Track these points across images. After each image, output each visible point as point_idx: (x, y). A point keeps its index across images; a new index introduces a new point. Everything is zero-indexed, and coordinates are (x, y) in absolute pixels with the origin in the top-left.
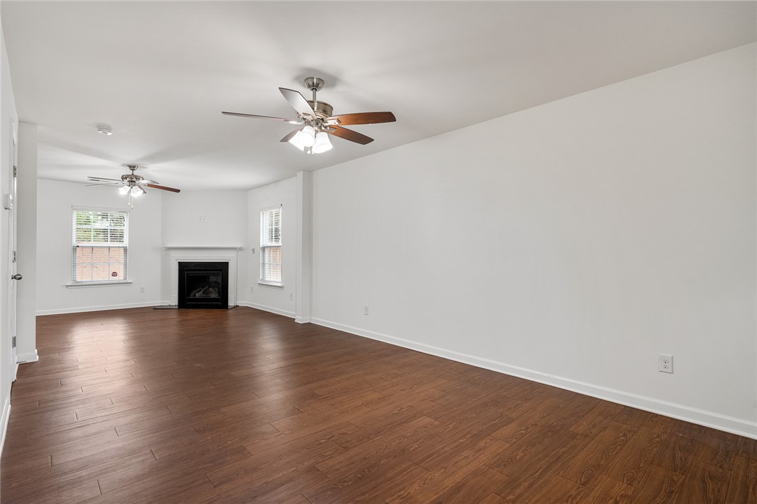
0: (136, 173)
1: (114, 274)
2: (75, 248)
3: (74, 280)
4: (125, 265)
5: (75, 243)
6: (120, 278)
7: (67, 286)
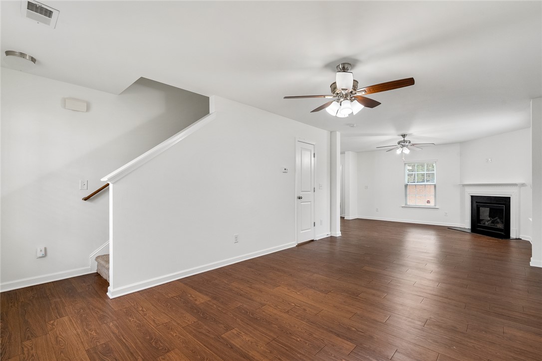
0: (406, 139)
1: (428, 202)
2: (406, 186)
3: (406, 204)
4: (435, 196)
5: (406, 183)
6: (432, 204)
7: (402, 207)
